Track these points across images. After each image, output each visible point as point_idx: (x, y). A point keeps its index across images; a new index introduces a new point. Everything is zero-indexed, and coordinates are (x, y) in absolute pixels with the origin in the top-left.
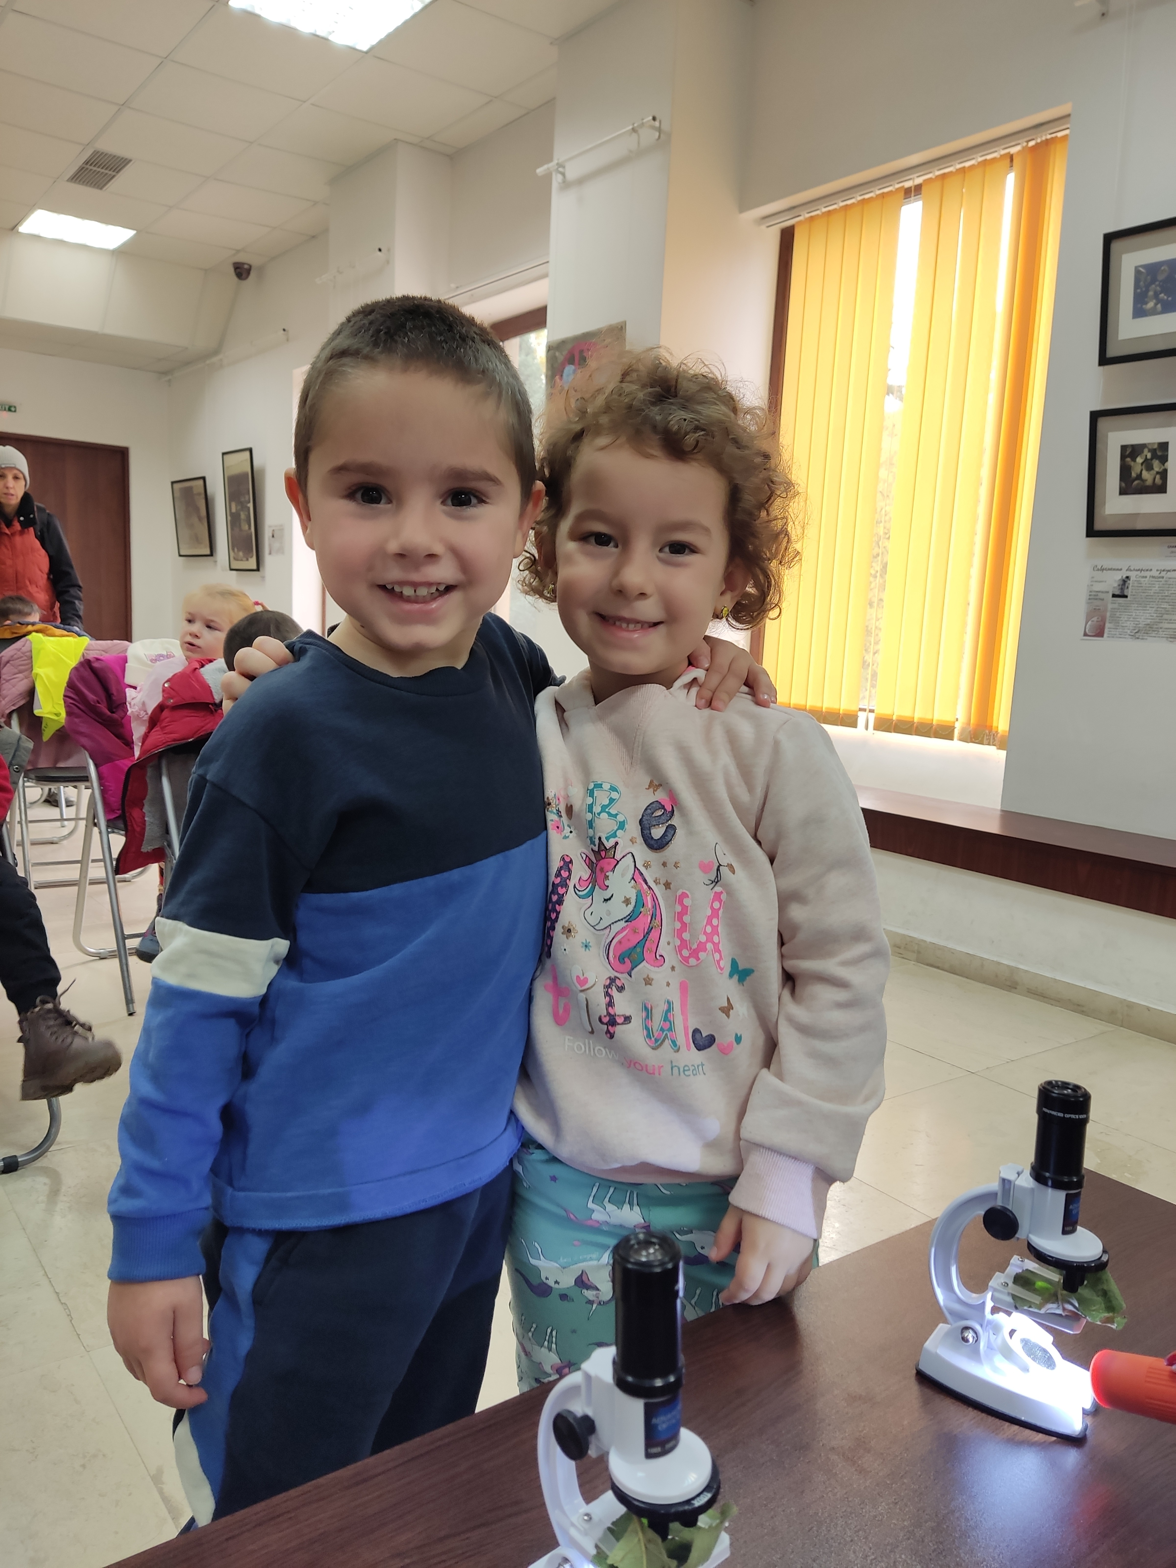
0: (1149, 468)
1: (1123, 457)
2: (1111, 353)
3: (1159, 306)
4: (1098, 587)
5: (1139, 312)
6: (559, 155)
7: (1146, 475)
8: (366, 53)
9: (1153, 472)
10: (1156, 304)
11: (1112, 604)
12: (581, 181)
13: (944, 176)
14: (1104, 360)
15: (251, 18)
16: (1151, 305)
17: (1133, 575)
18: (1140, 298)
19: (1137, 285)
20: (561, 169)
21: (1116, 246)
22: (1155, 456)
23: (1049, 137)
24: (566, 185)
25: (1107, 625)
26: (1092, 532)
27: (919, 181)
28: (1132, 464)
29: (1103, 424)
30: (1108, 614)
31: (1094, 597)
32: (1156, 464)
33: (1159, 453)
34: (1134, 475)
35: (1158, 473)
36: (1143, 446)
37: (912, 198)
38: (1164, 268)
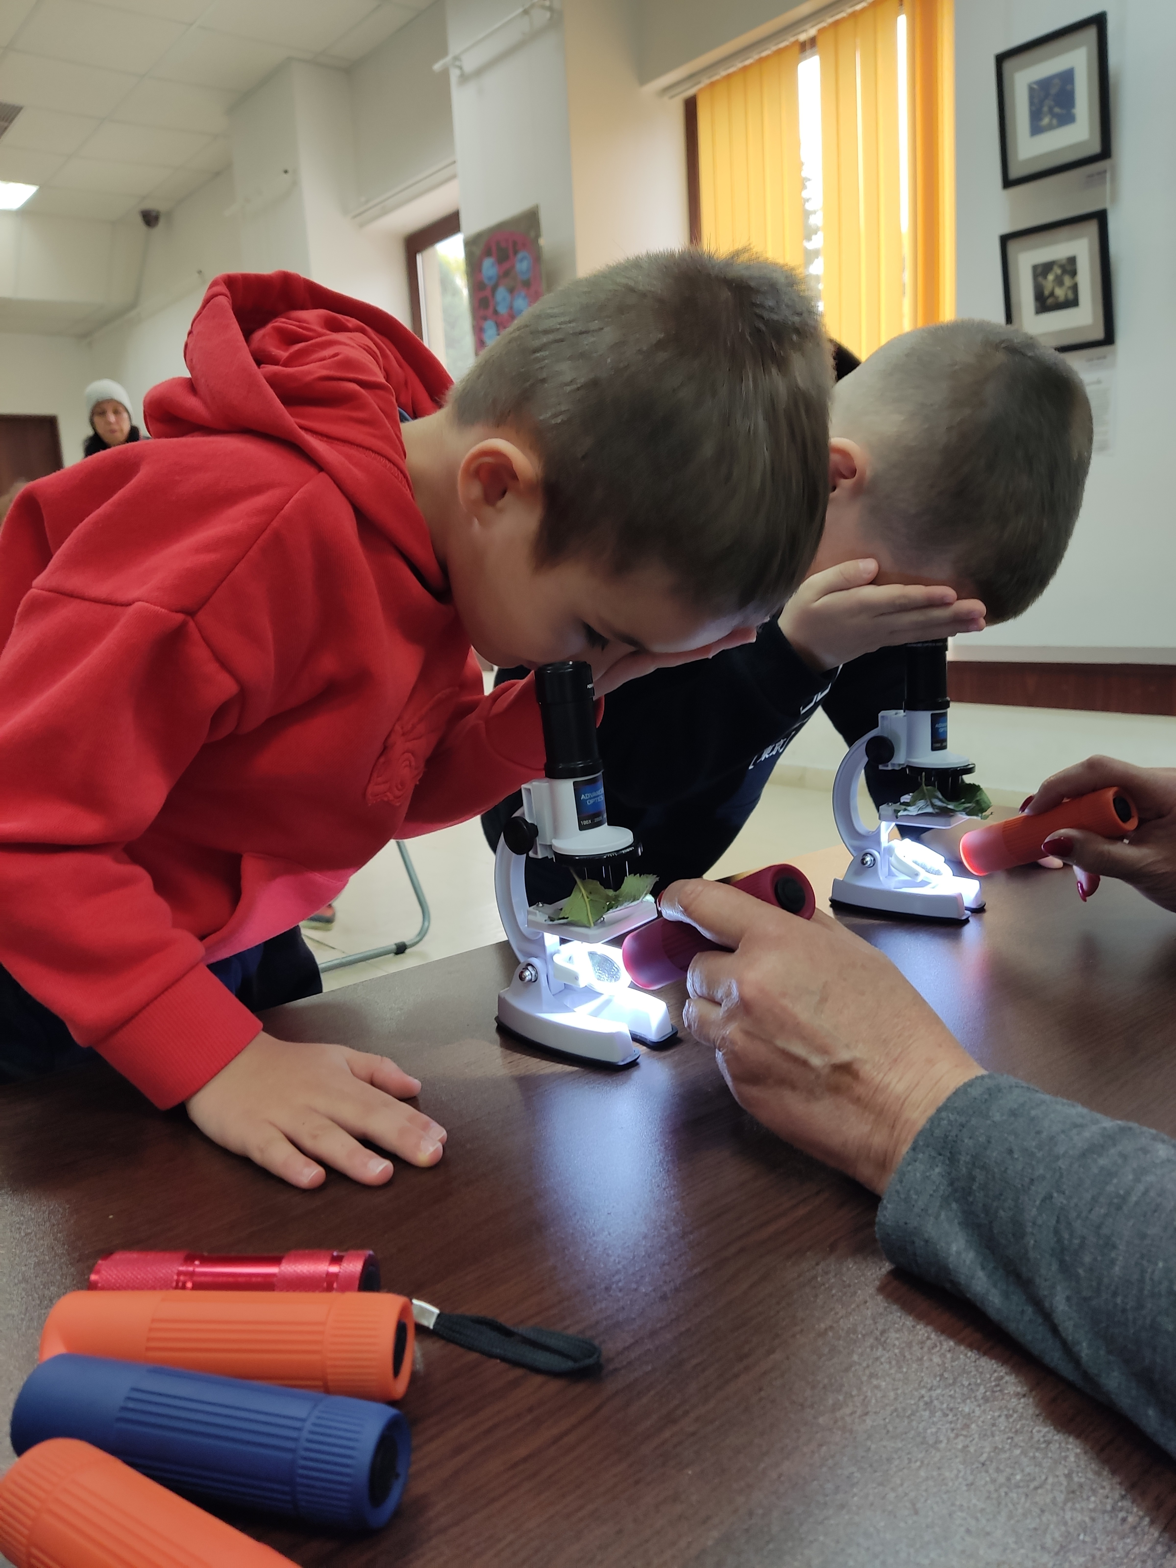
0: (1061, 284)
2: (1014, 174)
3: (1055, 122)
5: (1036, 129)
6: (455, 47)
7: (1058, 291)
9: (1065, 288)
10: (1051, 120)
12: (479, 72)
13: (836, 23)
14: (1008, 183)
16: (1046, 121)
18: (1035, 116)
19: (1031, 103)
20: (458, 63)
21: (1008, 65)
22: (1065, 271)
24: (464, 78)
27: (812, 32)
28: (1044, 282)
29: (1012, 246)
33: (1068, 268)
34: (1047, 293)
35: (1069, 288)
36: (1054, 263)
37: (808, 52)
38: (1056, 81)
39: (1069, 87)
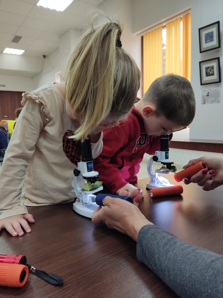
1: (206, 69)
9: (211, 72)
10: (209, 41)
11: (206, 97)
13: (169, 23)
14: (201, 52)
18: (206, 40)
19: (205, 37)
21: (201, 31)
23: (188, 13)
26: (201, 84)
28: (207, 71)
29: (201, 64)
33: (212, 68)
34: (208, 73)
36: (209, 67)
37: (164, 28)
38: (210, 33)
39: (212, 35)
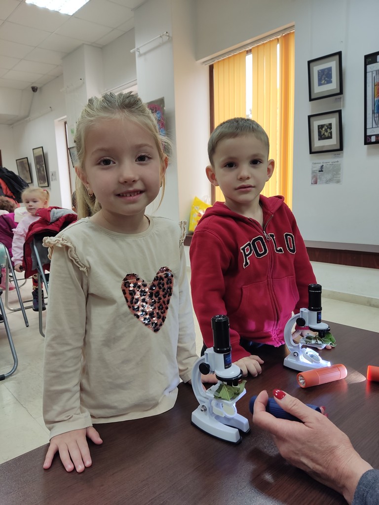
0: (327, 131)
1: (319, 129)
2: (313, 97)
4: (315, 169)
5: (320, 84)
6: (137, 46)
7: (326, 134)
8: (72, 16)
10: (325, 82)
11: (319, 174)
12: (145, 54)
13: (258, 46)
14: (311, 100)
15: (33, 6)
16: (323, 82)
17: (324, 165)
18: (320, 80)
19: (319, 76)
20: (138, 50)
21: (311, 64)
22: (328, 128)
23: (289, 32)
24: (140, 55)
25: (318, 180)
26: (311, 152)
27: (250, 48)
28: (321, 131)
29: (312, 119)
30: (318, 177)
31: (313, 172)
32: (329, 130)
34: (322, 134)
35: (329, 133)
36: (324, 125)
37: (249, 53)
38: (326, 70)
39: (330, 72)
